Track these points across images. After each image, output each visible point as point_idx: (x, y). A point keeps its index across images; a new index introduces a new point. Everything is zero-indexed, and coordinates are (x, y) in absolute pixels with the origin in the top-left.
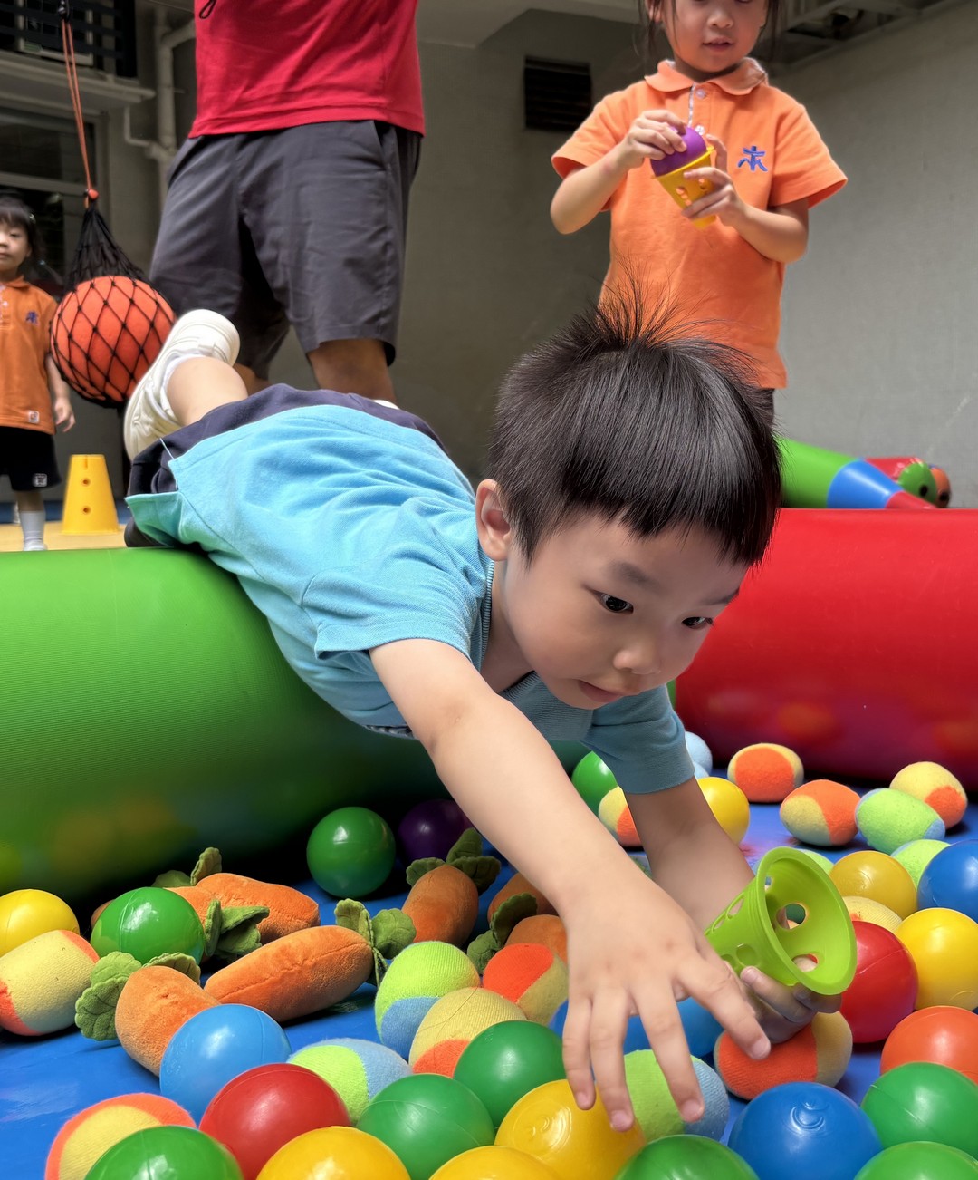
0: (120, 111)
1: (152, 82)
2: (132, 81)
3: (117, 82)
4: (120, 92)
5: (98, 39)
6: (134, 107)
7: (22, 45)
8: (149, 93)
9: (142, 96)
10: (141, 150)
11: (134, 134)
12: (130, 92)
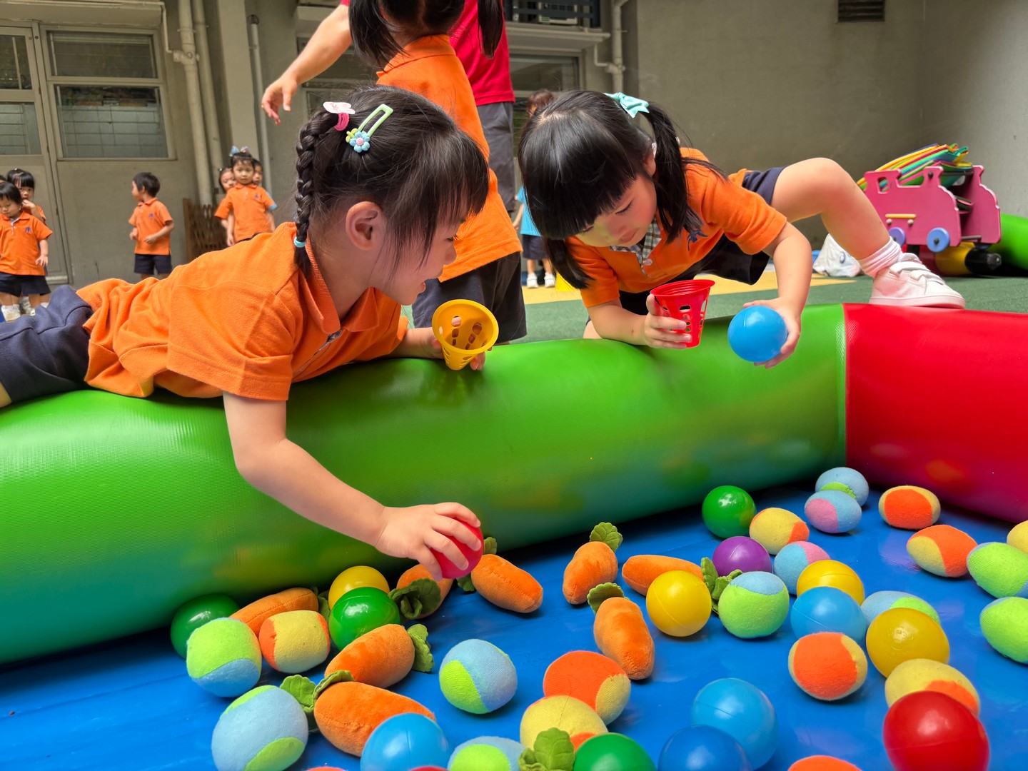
0: (592, 48)
1: (609, 29)
2: (599, 30)
3: (590, 31)
4: (591, 37)
5: (581, 9)
6: (599, 44)
7: (540, 18)
8: (608, 35)
9: (603, 37)
10: (603, 68)
11: (600, 61)
12: (598, 36)
